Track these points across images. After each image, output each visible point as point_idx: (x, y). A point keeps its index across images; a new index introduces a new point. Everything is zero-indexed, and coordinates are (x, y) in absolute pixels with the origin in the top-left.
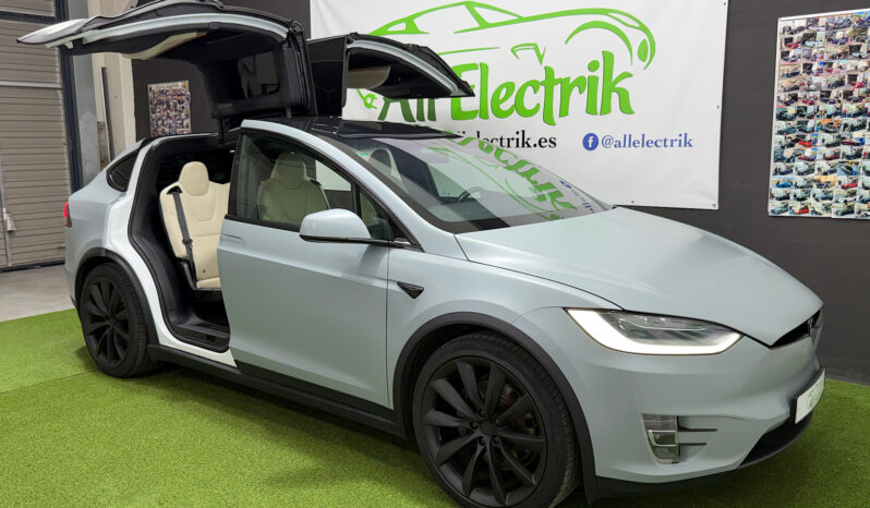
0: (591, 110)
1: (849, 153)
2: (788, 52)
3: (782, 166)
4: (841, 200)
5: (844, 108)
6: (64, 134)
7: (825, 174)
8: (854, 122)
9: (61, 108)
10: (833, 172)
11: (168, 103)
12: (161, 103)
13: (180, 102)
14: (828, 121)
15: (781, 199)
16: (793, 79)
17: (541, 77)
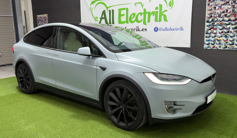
0: (156, 21)
1: (226, 31)
2: (210, 4)
3: (208, 35)
4: (224, 44)
5: (225, 19)
6: (14, 29)
7: (219, 37)
8: (227, 23)
9: (13, 22)
10: (221, 37)
11: (42, 20)
12: (40, 20)
13: (45, 20)
14: (220, 23)
15: (207, 44)
16: (211, 11)
17: (143, 12)
